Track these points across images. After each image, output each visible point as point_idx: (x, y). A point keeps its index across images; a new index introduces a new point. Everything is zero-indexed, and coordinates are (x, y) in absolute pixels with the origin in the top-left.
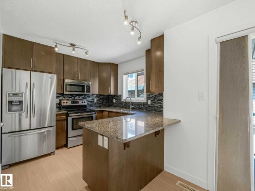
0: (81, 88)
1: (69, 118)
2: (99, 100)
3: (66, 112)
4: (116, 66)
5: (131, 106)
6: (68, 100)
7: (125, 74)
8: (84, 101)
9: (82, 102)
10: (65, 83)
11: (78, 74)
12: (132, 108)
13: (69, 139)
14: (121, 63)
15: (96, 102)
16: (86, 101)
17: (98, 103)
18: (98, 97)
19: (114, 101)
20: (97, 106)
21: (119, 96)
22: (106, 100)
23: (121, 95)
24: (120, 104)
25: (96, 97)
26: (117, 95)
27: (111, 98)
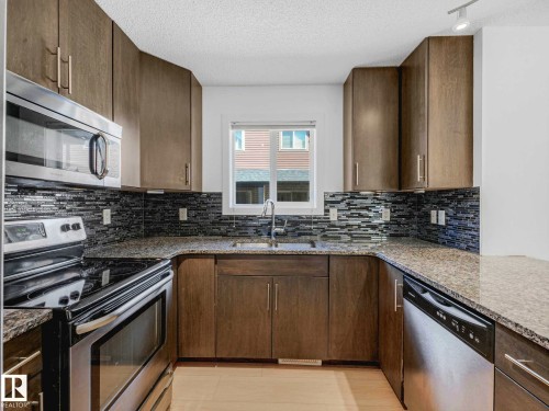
5: (275, 229)
8: (71, 223)
9: (64, 229)
16: (80, 222)
17: (115, 227)
18: (116, 201)
19: (183, 214)
20: (113, 241)
21: (209, 195)
22: (138, 213)
23: (220, 194)
24: (213, 223)
25: (108, 203)
26: (200, 193)
27: (164, 203)
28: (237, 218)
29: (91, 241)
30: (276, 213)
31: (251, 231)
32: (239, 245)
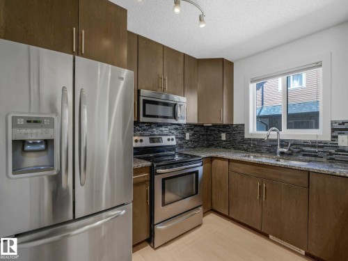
0: (170, 109)
1: (156, 177)
2: (193, 135)
3: (149, 164)
4: (231, 64)
5: (280, 150)
6: (141, 135)
7: (251, 82)
8: (171, 137)
9: (169, 140)
10: (141, 99)
11: (164, 79)
12: (282, 153)
13: (158, 227)
14: (238, 60)
15: (188, 138)
16: (174, 137)
17: (191, 141)
18: (192, 129)
19: (224, 136)
20: (190, 148)
21: (237, 126)
22: (203, 135)
23: (244, 125)
24: (239, 142)
25: (188, 130)
26: (232, 125)
27: (214, 130)
28: (254, 140)
29: (180, 146)
30: (282, 138)
31: (264, 150)
32: (252, 157)
